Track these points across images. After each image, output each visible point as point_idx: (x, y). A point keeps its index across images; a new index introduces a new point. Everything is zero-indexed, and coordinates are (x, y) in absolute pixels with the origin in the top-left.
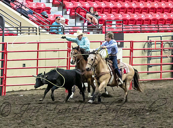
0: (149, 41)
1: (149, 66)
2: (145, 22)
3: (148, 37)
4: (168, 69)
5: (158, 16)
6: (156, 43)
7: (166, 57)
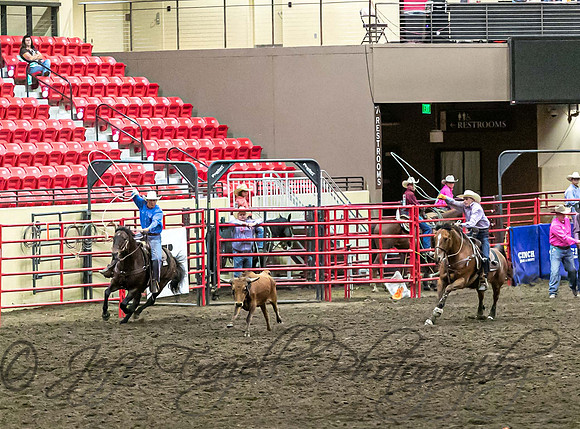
0: (35, 223)
1: (37, 276)
2: (25, 184)
3: (33, 215)
4: (75, 283)
5: (52, 171)
6: (50, 227)
7: (72, 256)
